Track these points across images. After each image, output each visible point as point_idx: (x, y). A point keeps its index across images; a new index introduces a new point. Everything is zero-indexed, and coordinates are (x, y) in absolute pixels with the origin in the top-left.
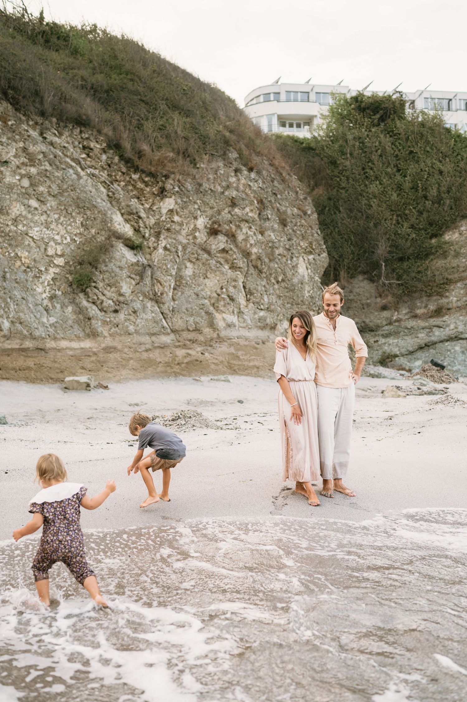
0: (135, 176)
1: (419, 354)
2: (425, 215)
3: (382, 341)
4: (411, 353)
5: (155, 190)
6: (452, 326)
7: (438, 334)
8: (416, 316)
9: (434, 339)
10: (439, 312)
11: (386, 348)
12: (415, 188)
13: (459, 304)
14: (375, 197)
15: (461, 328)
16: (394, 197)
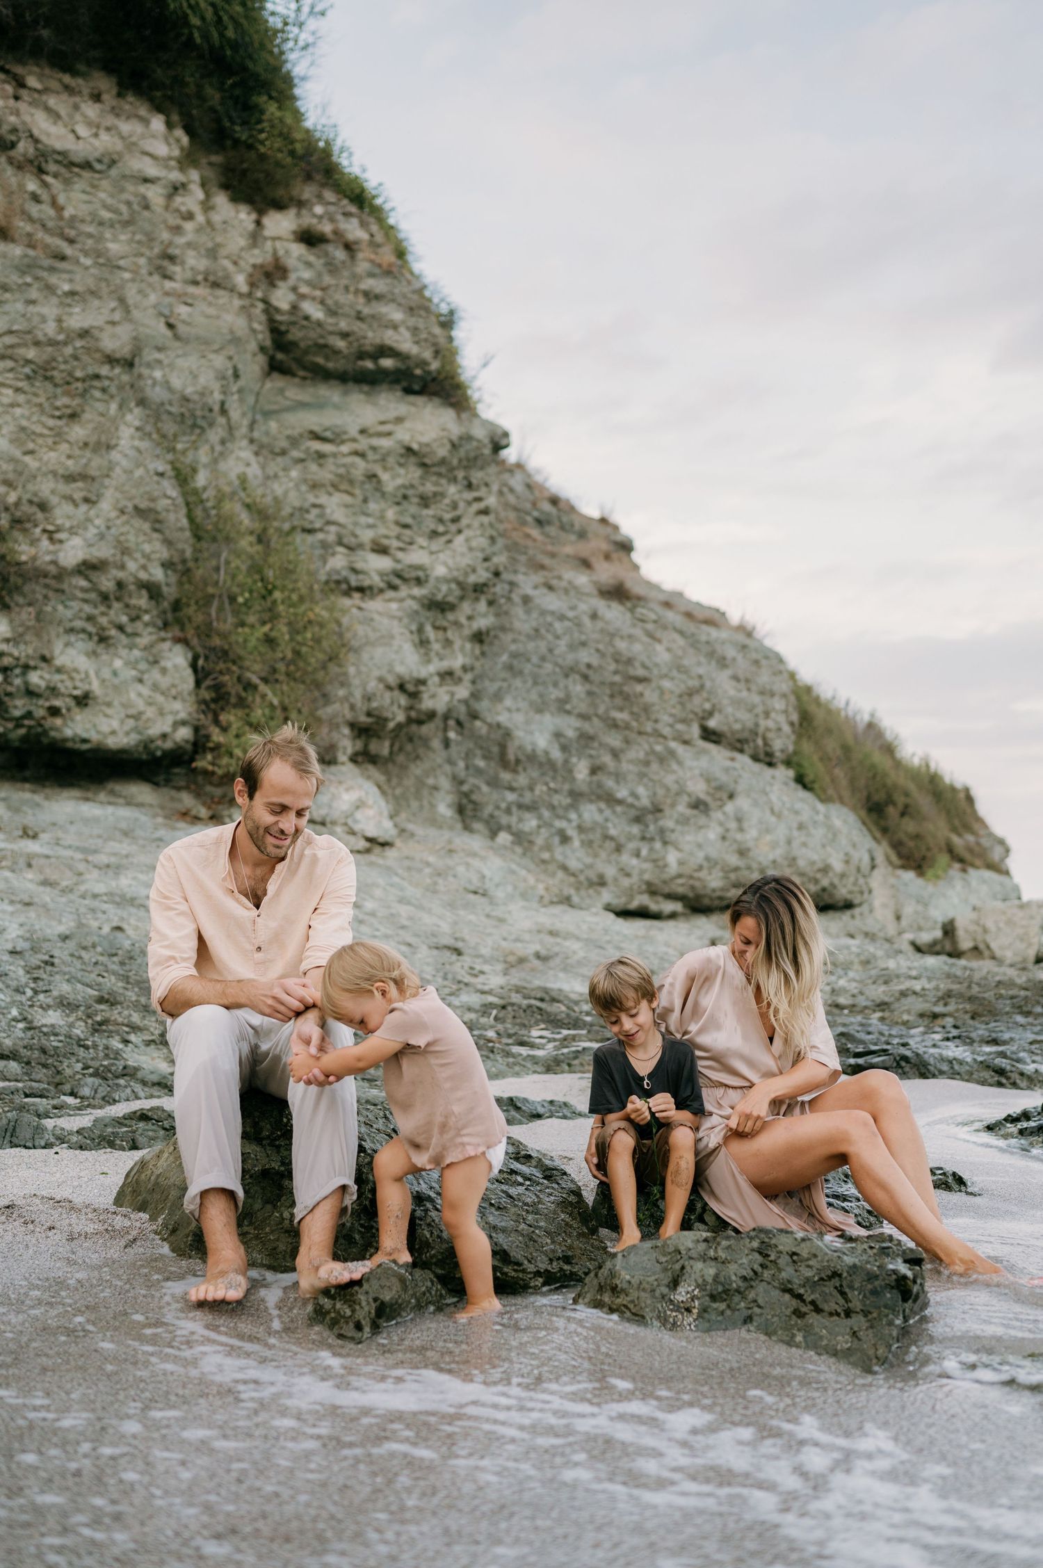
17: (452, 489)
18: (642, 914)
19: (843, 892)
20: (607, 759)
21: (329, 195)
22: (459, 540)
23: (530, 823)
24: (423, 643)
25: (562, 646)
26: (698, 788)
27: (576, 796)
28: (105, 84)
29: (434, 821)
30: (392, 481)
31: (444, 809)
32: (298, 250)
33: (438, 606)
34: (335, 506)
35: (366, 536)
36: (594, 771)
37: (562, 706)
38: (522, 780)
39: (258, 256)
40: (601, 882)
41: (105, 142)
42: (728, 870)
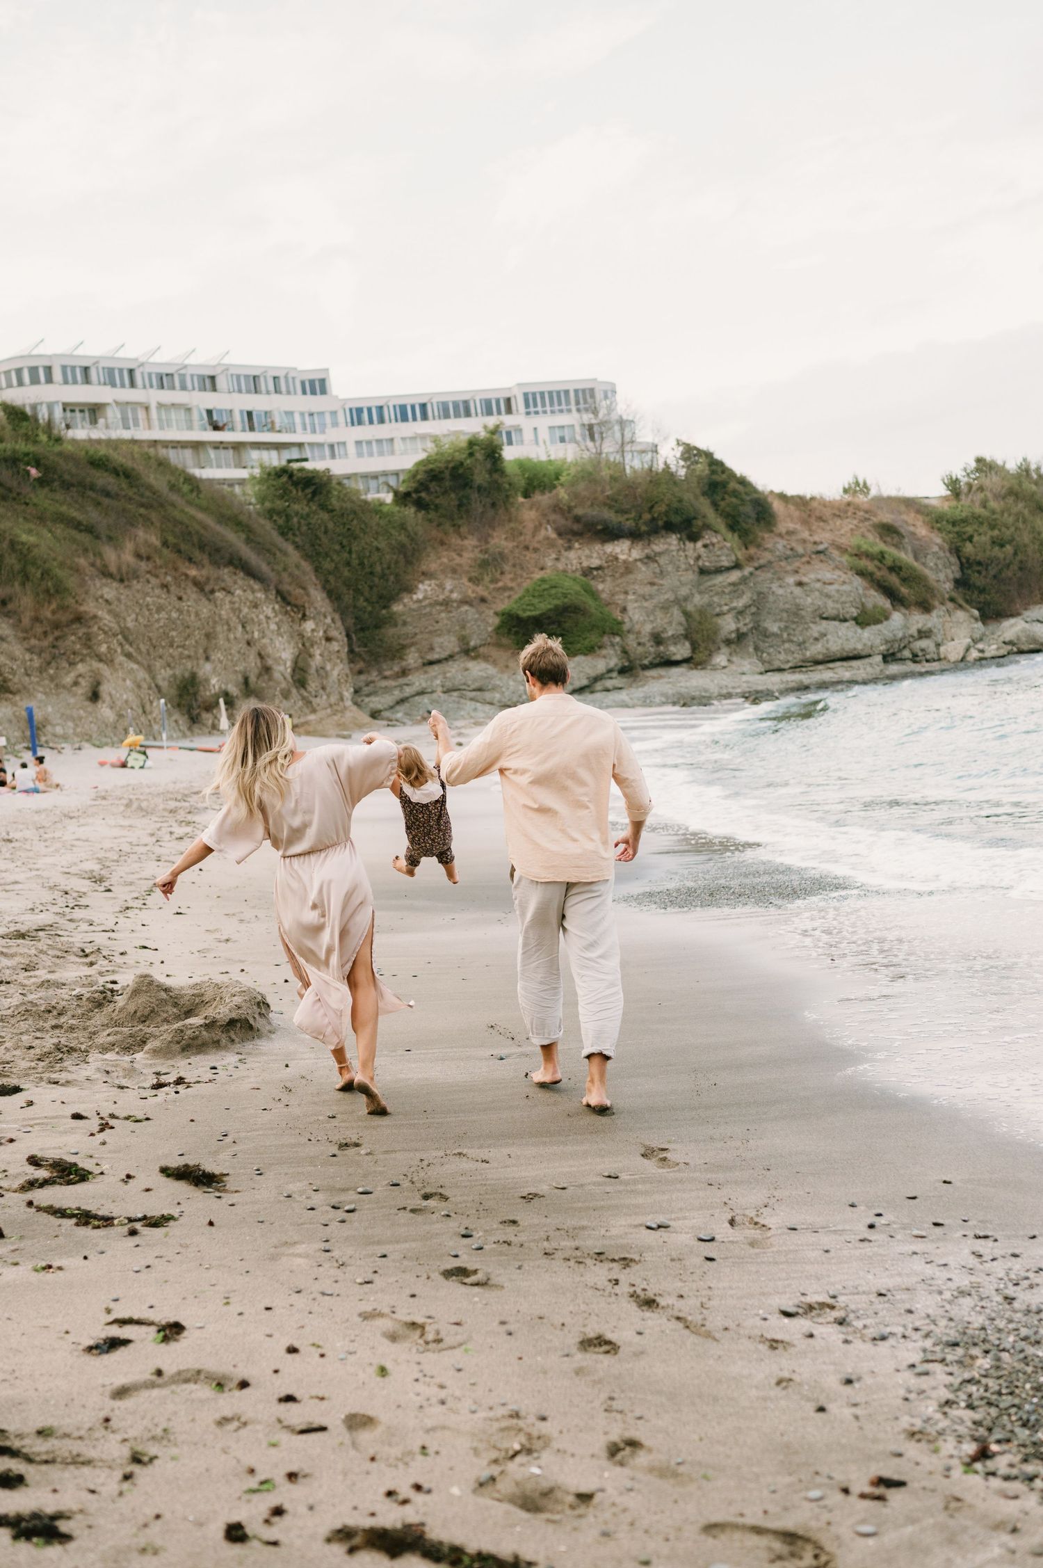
0: (289, 608)
1: (398, 708)
2: (375, 589)
3: (367, 700)
4: (392, 707)
5: (300, 616)
6: (417, 684)
7: (408, 691)
8: (385, 678)
9: (407, 695)
10: (404, 672)
11: (372, 705)
12: (362, 564)
13: (416, 665)
14: (330, 573)
15: (424, 685)
16: (346, 573)
17: (741, 587)
18: (801, 667)
19: (864, 653)
20: (792, 632)
21: (709, 532)
22: (745, 597)
23: (771, 650)
24: (738, 619)
25: (781, 604)
26: (816, 635)
27: (784, 642)
28: (663, 532)
29: (749, 653)
30: (727, 591)
31: (751, 650)
32: (703, 550)
33: (741, 613)
34: (716, 599)
35: (723, 603)
36: (788, 635)
37: (781, 620)
38: (770, 640)
39: (696, 555)
40: (788, 661)
41: (666, 546)
42: (824, 654)
